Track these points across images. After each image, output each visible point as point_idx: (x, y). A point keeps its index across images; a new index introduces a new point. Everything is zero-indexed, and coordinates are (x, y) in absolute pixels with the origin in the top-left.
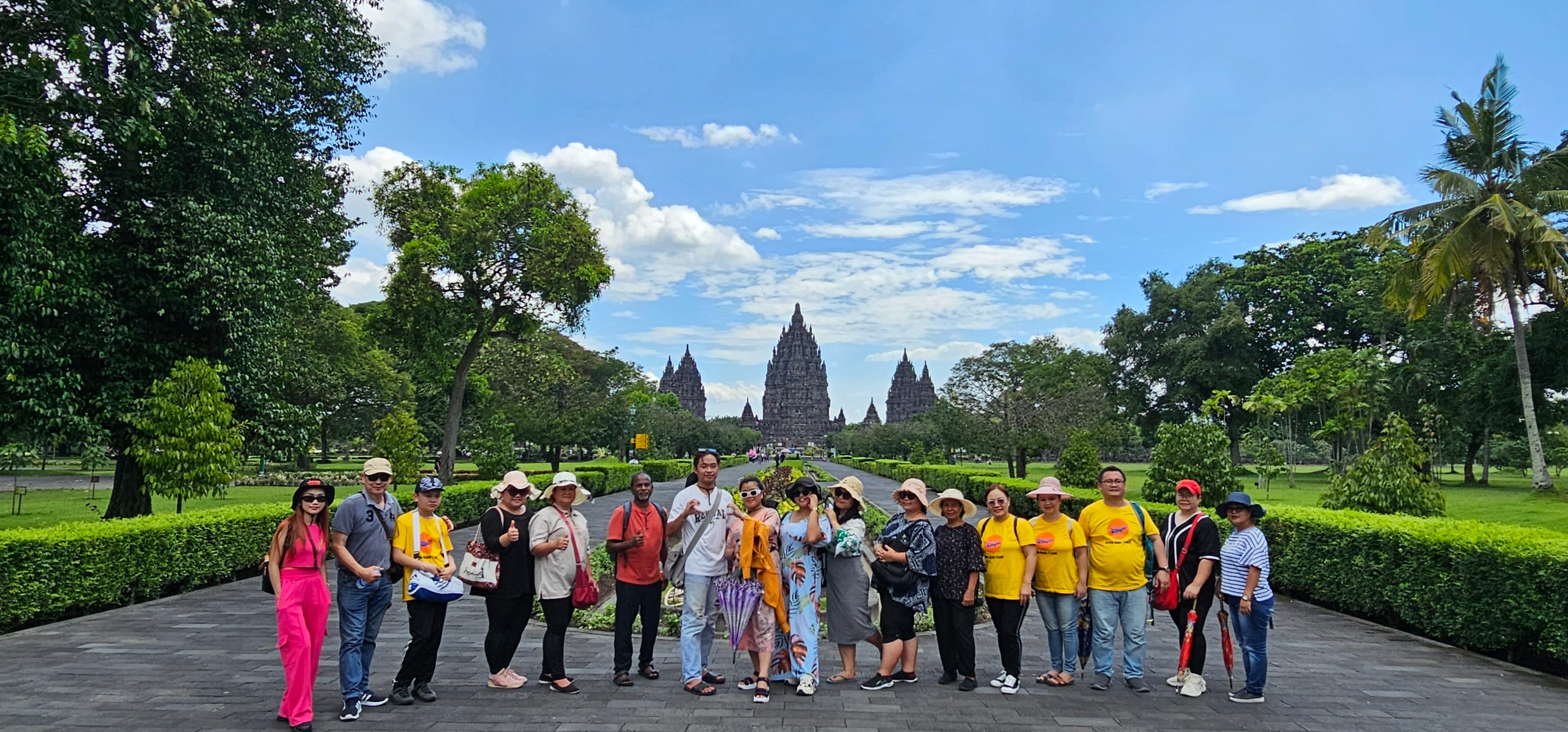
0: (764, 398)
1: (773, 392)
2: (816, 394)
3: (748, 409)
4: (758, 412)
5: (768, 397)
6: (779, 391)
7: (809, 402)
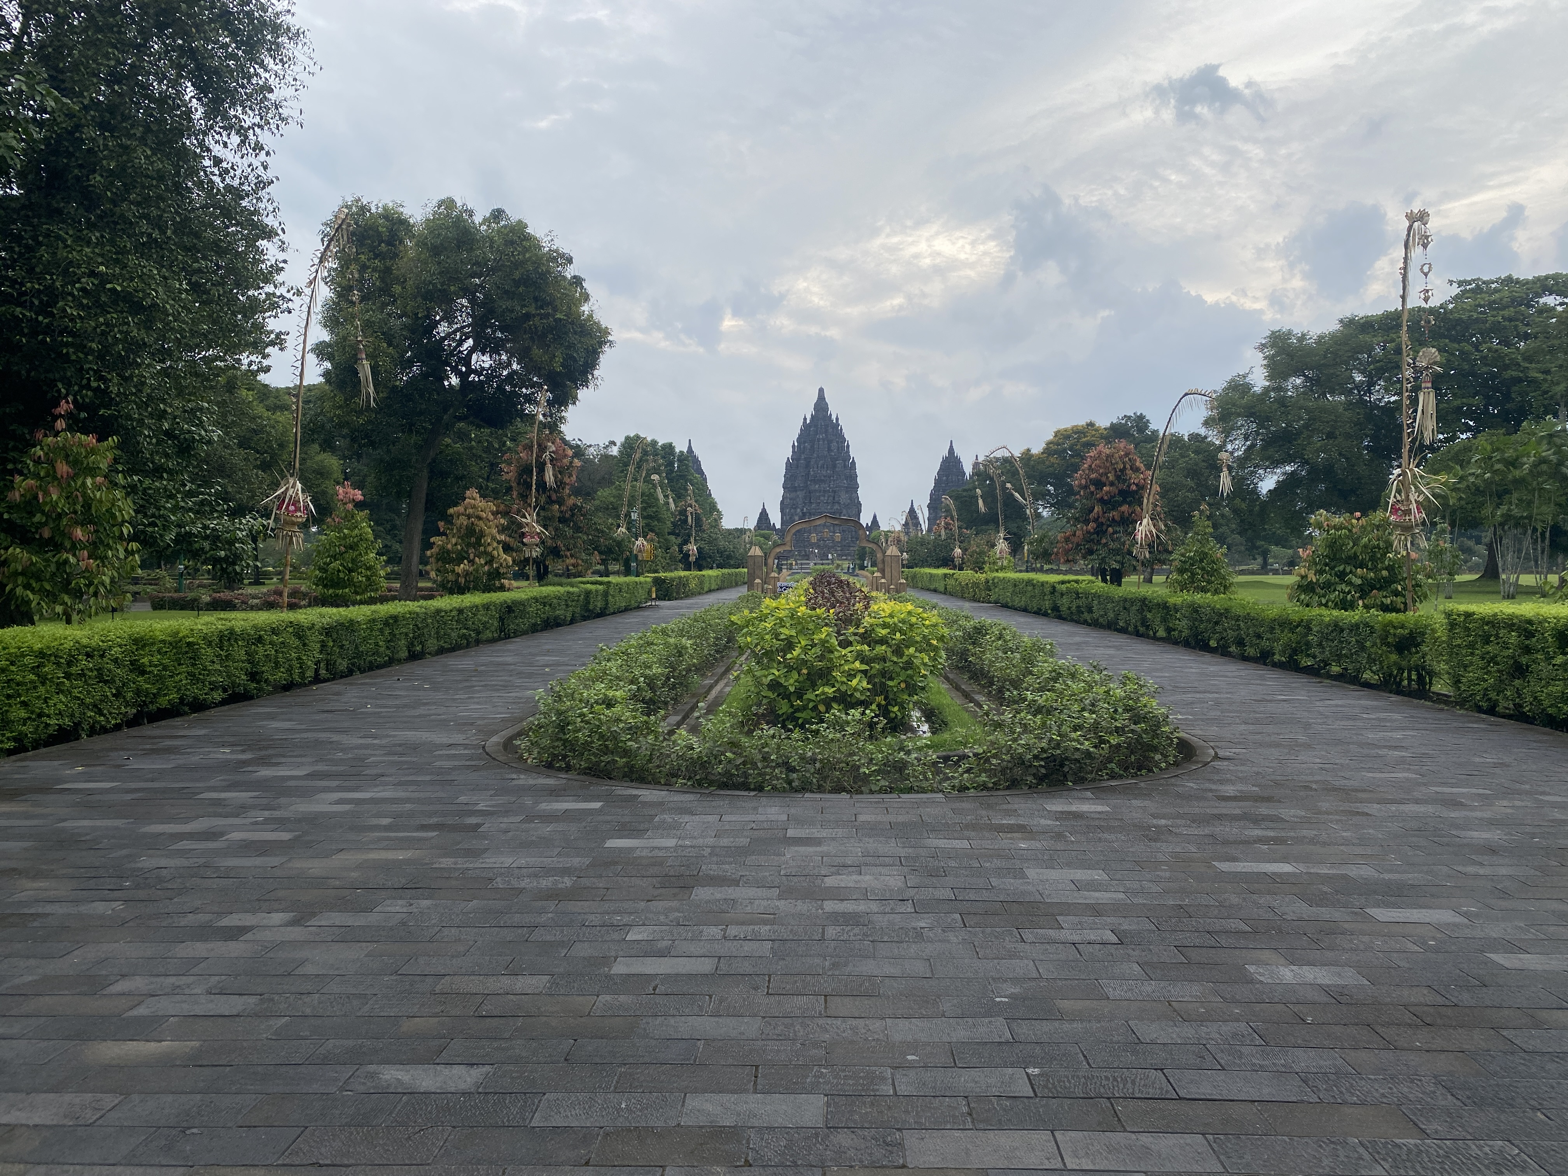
0: (782, 503)
1: (793, 495)
2: (844, 497)
3: (764, 516)
4: (776, 519)
5: (788, 501)
6: (801, 494)
7: (836, 507)
